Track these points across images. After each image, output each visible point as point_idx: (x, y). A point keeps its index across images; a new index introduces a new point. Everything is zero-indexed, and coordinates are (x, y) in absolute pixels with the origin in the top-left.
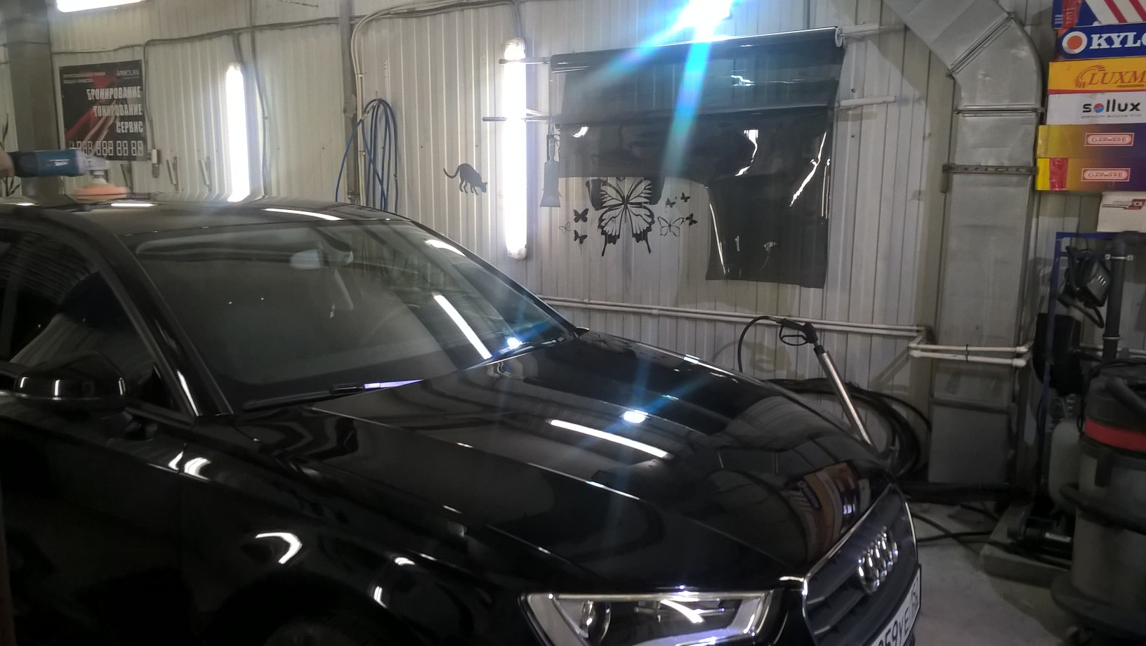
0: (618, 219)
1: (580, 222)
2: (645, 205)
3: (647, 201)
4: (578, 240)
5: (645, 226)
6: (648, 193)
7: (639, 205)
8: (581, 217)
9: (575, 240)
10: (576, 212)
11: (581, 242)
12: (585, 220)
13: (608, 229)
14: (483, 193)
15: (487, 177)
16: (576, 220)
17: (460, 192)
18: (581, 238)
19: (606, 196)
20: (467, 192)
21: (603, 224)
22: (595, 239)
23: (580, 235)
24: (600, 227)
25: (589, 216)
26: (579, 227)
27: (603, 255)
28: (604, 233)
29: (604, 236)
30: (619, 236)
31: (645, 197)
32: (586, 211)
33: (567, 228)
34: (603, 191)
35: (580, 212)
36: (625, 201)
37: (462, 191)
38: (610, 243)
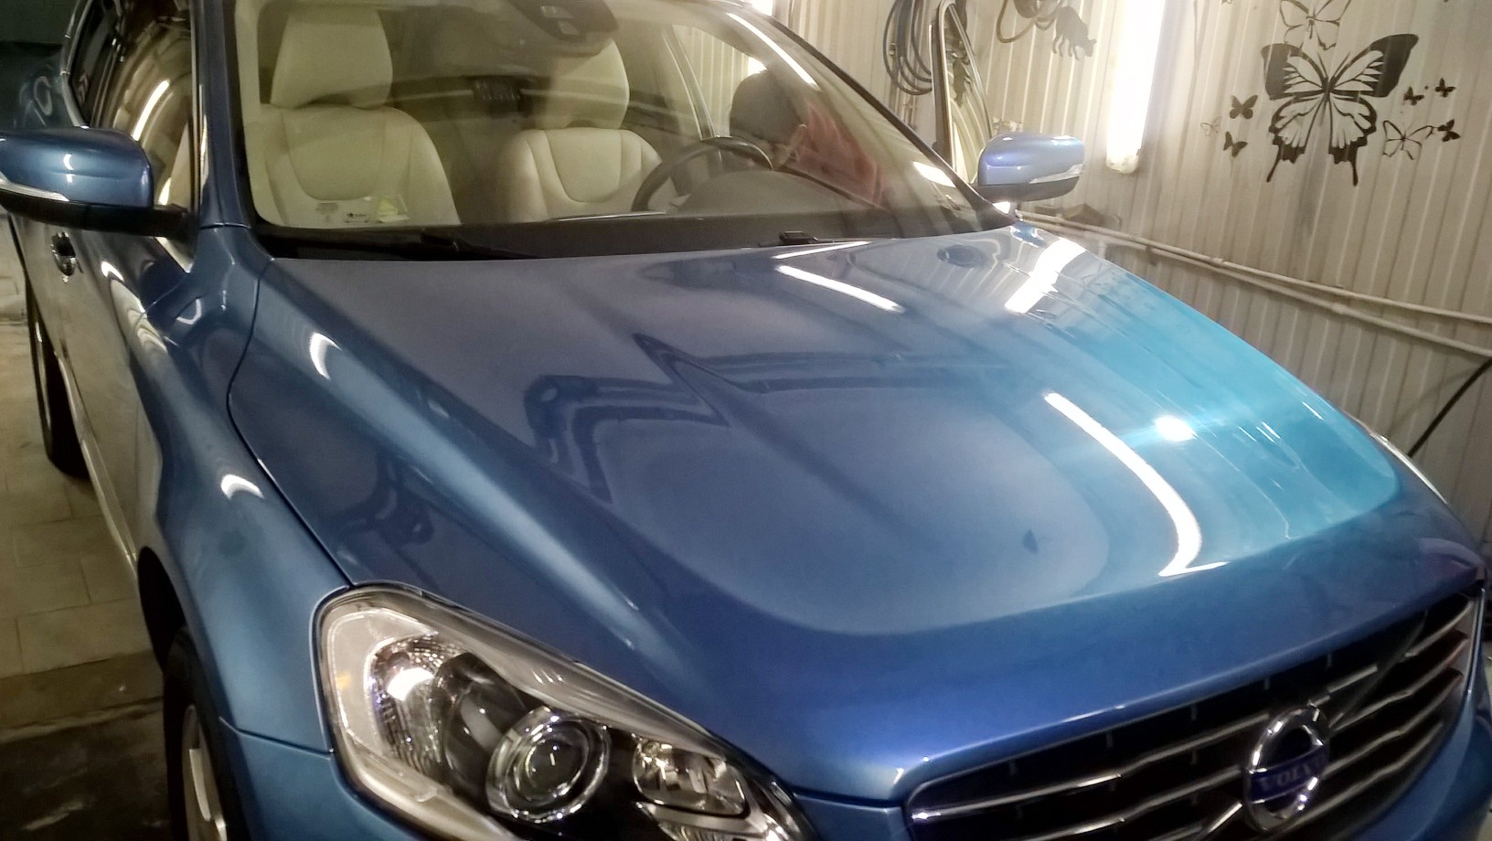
0: (1308, 119)
1: (1240, 118)
2: (1366, 98)
3: (1370, 89)
4: (1230, 150)
5: (1355, 134)
6: (1372, 76)
7: (1352, 96)
8: (1244, 110)
9: (1225, 149)
10: (1235, 101)
11: (1235, 154)
12: (1248, 114)
13: (1285, 134)
14: (1086, 58)
15: (1097, 32)
16: (1233, 115)
17: (1052, 54)
18: (1237, 147)
19: (1294, 75)
20: (1061, 55)
21: (1279, 125)
22: (1261, 150)
23: (1235, 140)
24: (1274, 130)
25: (1256, 109)
26: (1235, 127)
27: (1269, 180)
28: (1278, 141)
29: (1277, 147)
30: (1302, 150)
31: (1365, 82)
32: (1253, 101)
33: (1214, 126)
34: (1290, 66)
35: (1242, 100)
36: (1328, 86)
37: (1055, 52)
38: (1284, 159)
